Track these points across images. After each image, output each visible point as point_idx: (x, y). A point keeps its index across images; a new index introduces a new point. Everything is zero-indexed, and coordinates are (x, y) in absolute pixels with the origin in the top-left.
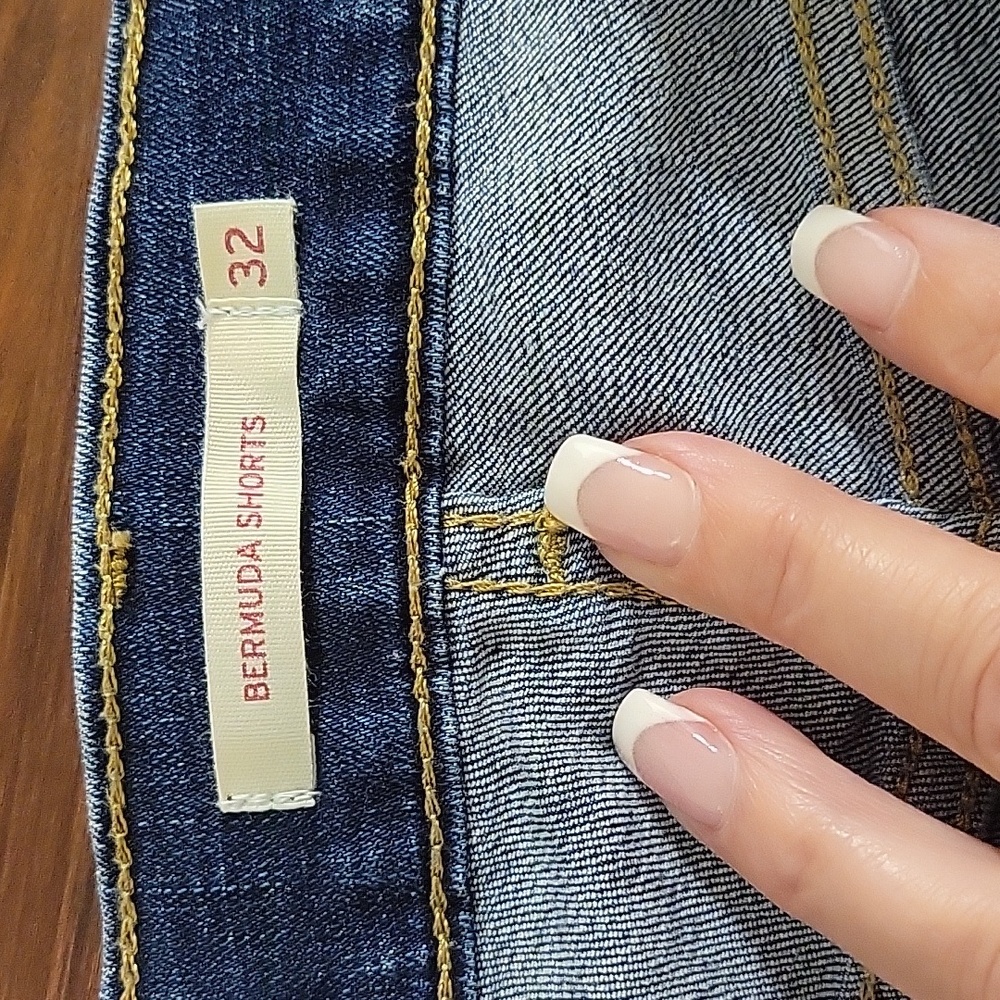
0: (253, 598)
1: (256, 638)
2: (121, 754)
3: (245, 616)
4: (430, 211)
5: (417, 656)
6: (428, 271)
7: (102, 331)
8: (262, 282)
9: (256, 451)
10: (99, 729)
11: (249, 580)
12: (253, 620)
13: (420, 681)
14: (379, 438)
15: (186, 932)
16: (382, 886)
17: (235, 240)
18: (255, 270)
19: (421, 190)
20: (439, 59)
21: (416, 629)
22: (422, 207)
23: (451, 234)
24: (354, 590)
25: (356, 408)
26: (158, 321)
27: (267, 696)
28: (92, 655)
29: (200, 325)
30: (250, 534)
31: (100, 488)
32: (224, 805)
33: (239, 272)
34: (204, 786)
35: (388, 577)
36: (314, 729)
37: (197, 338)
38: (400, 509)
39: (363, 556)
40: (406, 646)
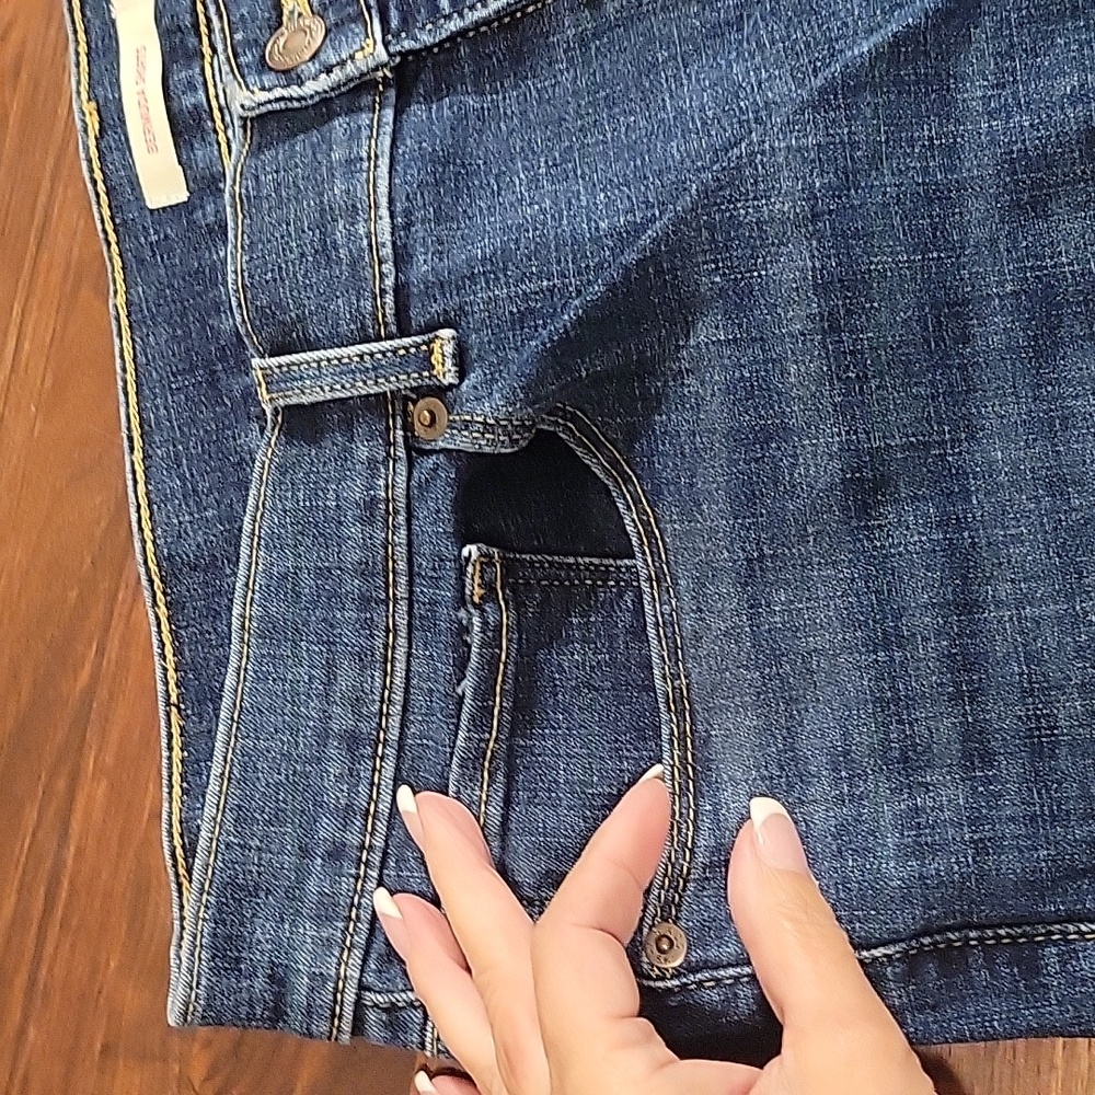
2: (107, 193)
5: (218, 123)
7: (75, 32)
10: (94, 183)
11: (143, 104)
12: (146, 119)
13: (221, 134)
14: (192, 40)
21: (217, 114)
24: (188, 101)
26: (98, 23)
28: (87, 153)
31: (82, 89)
32: (150, 206)
34: (140, 198)
35: (201, 92)
36: (180, 163)
37: (113, 22)
38: (203, 68)
39: (191, 87)
40: (213, 121)
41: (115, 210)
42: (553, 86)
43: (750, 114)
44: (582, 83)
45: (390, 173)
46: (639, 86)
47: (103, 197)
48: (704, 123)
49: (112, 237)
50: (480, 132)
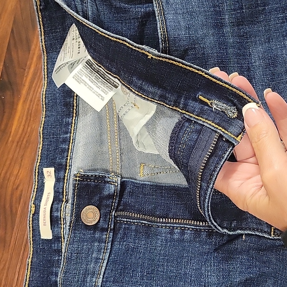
0: (45, 214)
1: (45, 218)
2: (32, 230)
3: (44, 216)
4: (69, 170)
5: (62, 222)
6: (67, 177)
8: (51, 177)
9: (48, 197)
10: (30, 227)
11: (45, 212)
13: (62, 225)
14: (61, 197)
15: (37, 252)
16: (57, 249)
17: (48, 172)
18: (50, 176)
19: (68, 167)
20: (71, 152)
21: (62, 219)
22: (68, 169)
23: (70, 173)
24: (55, 214)
25: (59, 192)
26: (41, 181)
27: (46, 225)
28: (30, 218)
29: (44, 182)
30: (45, 207)
31: (33, 199)
32: (42, 238)
33: (49, 176)
34: (40, 235)
35: (59, 213)
36: (51, 229)
38: (62, 205)
39: (57, 210)
40: (61, 221)
41: (33, 236)
42: (155, 249)
43: (203, 283)
44: (162, 252)
45: (106, 265)
46: (177, 260)
47: (31, 231)
48: (190, 281)
49: (32, 243)
50: (131, 255)
